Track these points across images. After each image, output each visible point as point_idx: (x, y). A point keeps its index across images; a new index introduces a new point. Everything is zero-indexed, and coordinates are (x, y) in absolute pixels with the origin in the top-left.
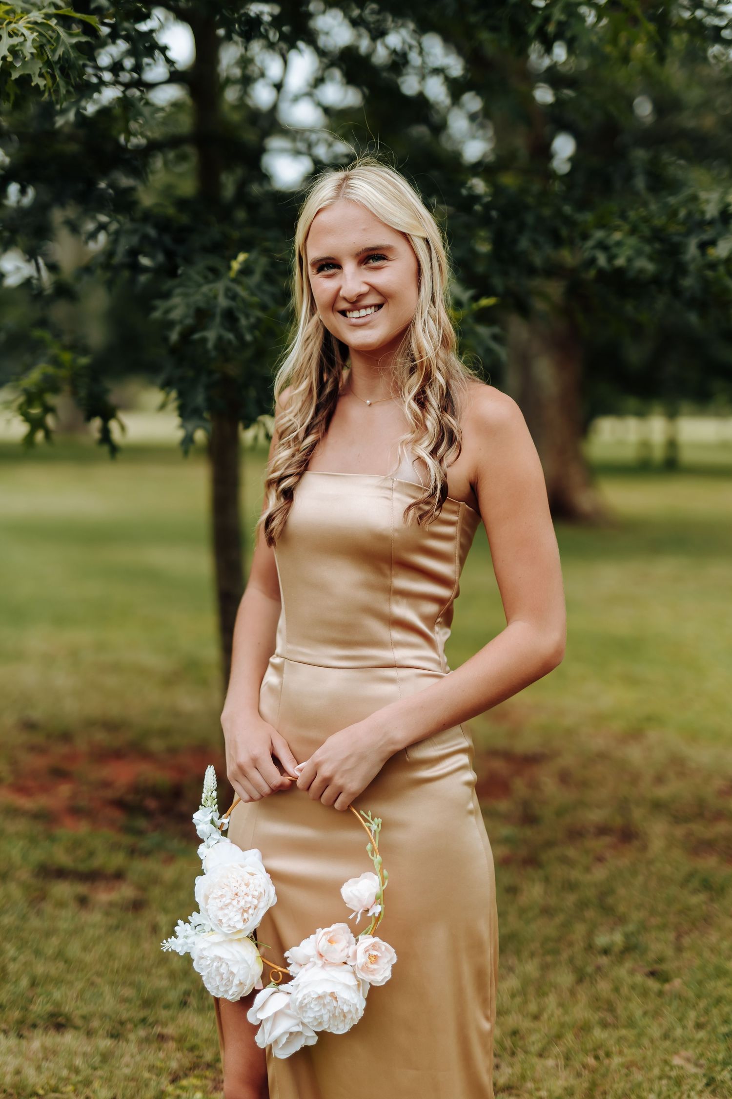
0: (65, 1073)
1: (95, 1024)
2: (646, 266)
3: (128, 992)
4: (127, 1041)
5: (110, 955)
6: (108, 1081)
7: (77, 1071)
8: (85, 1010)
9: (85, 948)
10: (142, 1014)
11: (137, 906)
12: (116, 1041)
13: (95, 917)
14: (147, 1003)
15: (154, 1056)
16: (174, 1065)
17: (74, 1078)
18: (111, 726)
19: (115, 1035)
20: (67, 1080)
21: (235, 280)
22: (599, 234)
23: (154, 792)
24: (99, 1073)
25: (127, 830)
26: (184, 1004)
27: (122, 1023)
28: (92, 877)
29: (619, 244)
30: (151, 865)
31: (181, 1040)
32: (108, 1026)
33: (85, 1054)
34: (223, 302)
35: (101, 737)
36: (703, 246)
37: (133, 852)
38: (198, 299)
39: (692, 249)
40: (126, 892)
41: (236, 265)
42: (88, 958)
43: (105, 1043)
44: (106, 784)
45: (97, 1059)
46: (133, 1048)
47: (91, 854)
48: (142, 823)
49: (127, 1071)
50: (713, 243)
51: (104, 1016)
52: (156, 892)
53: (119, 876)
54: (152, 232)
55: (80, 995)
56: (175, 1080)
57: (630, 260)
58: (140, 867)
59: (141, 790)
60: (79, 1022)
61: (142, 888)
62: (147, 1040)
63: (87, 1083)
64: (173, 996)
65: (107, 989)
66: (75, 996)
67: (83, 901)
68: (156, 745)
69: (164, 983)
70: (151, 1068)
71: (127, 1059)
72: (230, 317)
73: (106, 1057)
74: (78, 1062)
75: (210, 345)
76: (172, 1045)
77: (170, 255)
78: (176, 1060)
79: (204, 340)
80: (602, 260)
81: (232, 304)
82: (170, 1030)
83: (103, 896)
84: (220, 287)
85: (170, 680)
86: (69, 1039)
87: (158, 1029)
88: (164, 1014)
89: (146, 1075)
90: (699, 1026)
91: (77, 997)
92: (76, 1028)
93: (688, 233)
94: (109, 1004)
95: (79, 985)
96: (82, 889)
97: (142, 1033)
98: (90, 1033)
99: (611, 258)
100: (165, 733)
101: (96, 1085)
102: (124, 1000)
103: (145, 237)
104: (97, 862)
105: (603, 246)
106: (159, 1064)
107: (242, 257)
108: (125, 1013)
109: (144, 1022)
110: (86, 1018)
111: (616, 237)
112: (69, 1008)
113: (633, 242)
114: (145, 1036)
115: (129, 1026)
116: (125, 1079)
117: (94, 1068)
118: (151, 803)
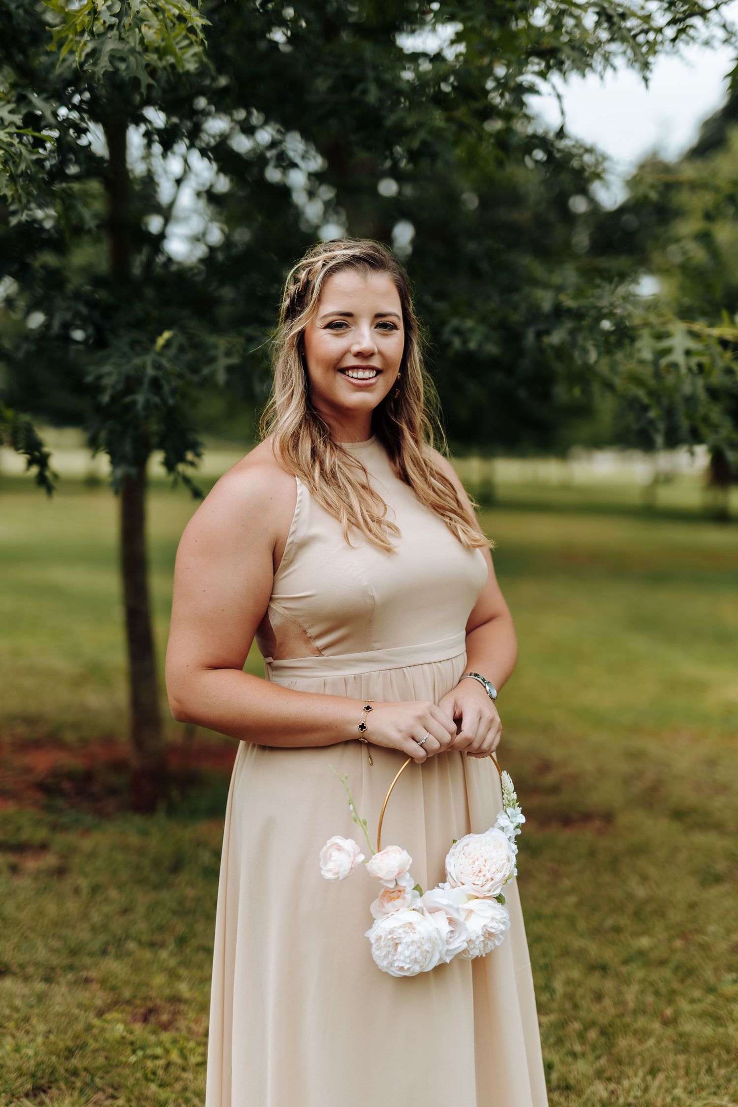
0: (7, 1012)
1: (30, 970)
2: (492, 349)
3: (55, 943)
4: (58, 983)
5: (41, 913)
6: (44, 1017)
7: (17, 1010)
8: (20, 958)
9: (19, 908)
10: (69, 961)
11: (60, 872)
12: (48, 985)
13: (24, 883)
14: (73, 952)
15: (83, 996)
16: (99, 1002)
17: (16, 1016)
18: (30, 720)
19: (48, 979)
20: (9, 1018)
21: (160, 354)
22: (455, 322)
23: (70, 776)
24: (36, 1011)
25: (48, 808)
26: (104, 952)
27: (53, 969)
28: (20, 848)
29: (472, 330)
30: (71, 838)
31: (103, 982)
32: (41, 971)
33: (23, 996)
34: (150, 372)
35: (21, 730)
36: (539, 335)
37: (55, 827)
38: (128, 368)
39: (530, 337)
40: (50, 860)
41: (161, 341)
42: (23, 915)
43: (40, 986)
44: (28, 770)
45: (33, 1000)
46: (64, 989)
47: (19, 829)
48: (60, 803)
49: (58, 1008)
50: (548, 332)
51: (36, 964)
52: (76, 860)
53: (43, 847)
54: (84, 310)
55: (17, 947)
56: (100, 1014)
57: (480, 346)
58: (60, 840)
59: (56, 774)
60: (15, 968)
61: (64, 856)
62: (76, 983)
63: (26, 1019)
64: (96, 945)
65: (39, 943)
66: (12, 947)
67: (14, 869)
68: (70, 737)
69: (85, 935)
70: (80, 1006)
71: (59, 999)
72: (156, 384)
73: (41, 998)
74: (18, 1002)
75: (140, 406)
76: (95, 986)
77: (98, 329)
78: (100, 998)
79: (134, 403)
80: (457, 343)
81: (160, 373)
82: (93, 974)
83: (31, 864)
84: (148, 359)
85: (79, 681)
86: (8, 984)
87: (84, 974)
88: (87, 961)
89: (76, 1011)
91: (14, 948)
92: (14, 974)
93: (528, 323)
94: (42, 954)
95: (15, 939)
96: (12, 858)
97: (70, 976)
98: (27, 979)
99: (465, 342)
100: (76, 726)
101: (34, 1021)
102: (54, 951)
103: (77, 314)
104: (26, 835)
105: (458, 332)
106: (86, 1002)
107: (167, 335)
108: (55, 961)
109: (71, 968)
110: (22, 966)
111: (469, 323)
112: (7, 957)
113: (482, 329)
114: (73, 980)
115: (59, 971)
116: (59, 1015)
117: (32, 1007)
118: (67, 785)
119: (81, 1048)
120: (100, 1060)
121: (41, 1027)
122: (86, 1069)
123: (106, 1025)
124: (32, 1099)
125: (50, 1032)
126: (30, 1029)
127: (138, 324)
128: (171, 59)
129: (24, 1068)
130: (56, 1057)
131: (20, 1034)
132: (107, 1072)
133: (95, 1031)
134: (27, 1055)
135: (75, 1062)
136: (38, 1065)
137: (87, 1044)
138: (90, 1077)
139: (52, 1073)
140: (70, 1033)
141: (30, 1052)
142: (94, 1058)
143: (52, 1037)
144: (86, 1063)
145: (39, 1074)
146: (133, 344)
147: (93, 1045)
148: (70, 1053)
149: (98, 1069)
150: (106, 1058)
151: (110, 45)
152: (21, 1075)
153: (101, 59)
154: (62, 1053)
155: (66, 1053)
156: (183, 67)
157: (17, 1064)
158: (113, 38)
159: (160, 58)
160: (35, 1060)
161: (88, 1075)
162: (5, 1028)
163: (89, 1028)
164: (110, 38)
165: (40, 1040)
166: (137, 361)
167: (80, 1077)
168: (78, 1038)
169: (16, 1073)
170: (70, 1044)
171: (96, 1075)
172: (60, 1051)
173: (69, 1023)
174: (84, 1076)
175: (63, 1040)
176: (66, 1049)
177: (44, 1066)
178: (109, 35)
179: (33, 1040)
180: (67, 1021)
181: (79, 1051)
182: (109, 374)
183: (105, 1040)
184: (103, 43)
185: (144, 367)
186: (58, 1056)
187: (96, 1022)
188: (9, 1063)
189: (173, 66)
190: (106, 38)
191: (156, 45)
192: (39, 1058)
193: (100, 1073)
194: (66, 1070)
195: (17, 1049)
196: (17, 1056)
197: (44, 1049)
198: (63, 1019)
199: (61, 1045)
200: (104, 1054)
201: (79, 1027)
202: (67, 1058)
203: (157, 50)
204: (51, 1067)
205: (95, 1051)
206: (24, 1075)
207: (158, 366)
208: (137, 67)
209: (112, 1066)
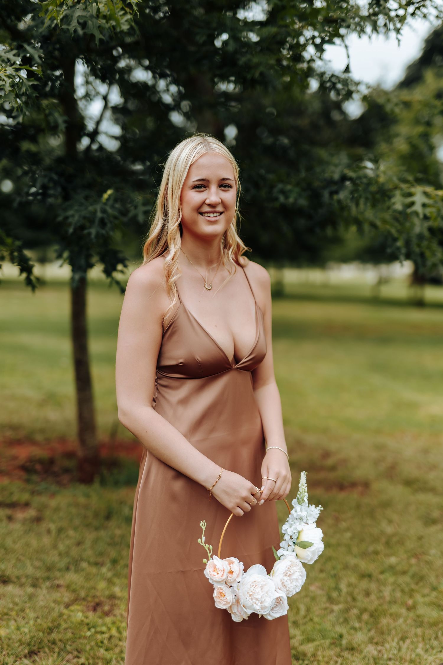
0: (11, 606)
1: (23, 580)
2: (303, 202)
3: (37, 564)
4: (41, 588)
5: (28, 545)
6: (34, 609)
7: (16, 604)
8: (16, 573)
9: (14, 542)
10: (46, 574)
11: (38, 520)
12: (35, 589)
13: (16, 527)
14: (49, 569)
15: (56, 595)
16: (66, 600)
17: (16, 608)
18: (14, 428)
19: (34, 585)
20: (12, 610)
21: (105, 204)
22: (280, 186)
23: (41, 461)
24: (28, 605)
25: (28, 481)
26: (68, 569)
27: (37, 579)
28: (13, 505)
29: (290, 191)
30: (43, 499)
31: (68, 587)
32: (30, 580)
33: (20, 596)
34: (99, 215)
35: (9, 434)
36: (332, 194)
37: (33, 493)
38: (85, 213)
39: (326, 194)
40: (32, 513)
41: (106, 196)
42: (17, 546)
43: (30, 590)
44: (15, 458)
45: (26, 598)
46: (45, 591)
47: (12, 494)
48: (35, 478)
49: (42, 603)
50: (337, 192)
51: (27, 577)
52: (48, 513)
53: (27, 505)
54: (55, 177)
55: (14, 566)
56: (67, 606)
57: (296, 200)
58: (37, 500)
59: (31, 460)
60: (14, 579)
61: (39, 510)
62: (52, 588)
63: (23, 610)
64: (62, 564)
65: (28, 563)
66: (12, 566)
67: (10, 518)
68: (39, 437)
69: (56, 558)
70: (55, 601)
71: (41, 597)
72: (102, 222)
73: (31, 597)
74: (17, 600)
75: (93, 236)
76: (63, 590)
77: (64, 189)
78: (67, 597)
79: (89, 234)
80: (282, 199)
81: (105, 216)
82: (61, 582)
83: (20, 515)
84: (98, 207)
85: (43, 403)
86: (10, 588)
87: (56, 582)
88: (58, 574)
89: (53, 605)
90: (321, 571)
91: (13, 567)
92: (14, 583)
93: (324, 188)
94: (30, 570)
95: (13, 561)
96: (8, 512)
97: (48, 584)
98: (22, 585)
99: (287, 197)
100: (42, 431)
101: (27, 611)
102: (37, 568)
103: (51, 180)
104: (15, 498)
105: (283, 192)
106: (59, 599)
107: (109, 192)
108: (38, 574)
109: (48, 578)
110: (18, 578)
111: (289, 187)
112: (8, 573)
113: (297, 190)
114: (50, 586)
115: (41, 581)
116: (42, 607)
117: (26, 602)
118: (38, 467)
119: (57, 627)
120: (69, 635)
121: (32, 615)
122: (60, 640)
123: (72, 614)
124: (29, 658)
125: (38, 617)
126: (26, 616)
127: (89, 186)
128: (114, 23)
129: (23, 640)
130: (42, 633)
131: (19, 619)
132: (73, 642)
133: (65, 617)
134: (24, 632)
135: (54, 636)
136: (32, 638)
137: (60, 625)
138: (63, 645)
139: (40, 643)
140: (50, 618)
141: (26, 630)
142: (65, 634)
143: (39, 621)
144: (60, 636)
145: (33, 643)
146: (87, 198)
147: (64, 625)
148: (51, 630)
149: (68, 640)
150: (73, 633)
151: (78, 13)
152: (21, 644)
153: (73, 21)
154: (46, 631)
155: (48, 631)
156: (120, 28)
157: (19, 637)
158: (80, 9)
159: (107, 22)
160: (29, 635)
161: (62, 644)
162: (10, 615)
163: (61, 615)
164: (78, 9)
165: (32, 622)
166: (91, 208)
167: (57, 645)
168: (54, 621)
169: (18, 643)
170: (50, 625)
171: (67, 644)
172: (44, 629)
173: (49, 612)
174: (59, 645)
175: (45, 622)
176: (48, 628)
177: (35, 639)
178: (77, 7)
179: (27, 623)
180: (47, 611)
181: (56, 629)
182: (73, 216)
183: (72, 622)
184: (74, 12)
185: (95, 212)
186: (44, 632)
187: (65, 611)
188: (14, 637)
189: (114, 27)
190: (76, 9)
191: (105, 14)
192: (32, 634)
193: (70, 643)
194: (49, 641)
195: (18, 628)
196: (19, 632)
197: (35, 628)
198: (45, 610)
199: (45, 626)
200: (70, 631)
201: (55, 614)
202: (49, 634)
203: (105, 17)
204: (40, 639)
205: (66, 629)
206: (23, 644)
207: (104, 211)
208: (93, 27)
209: (76, 638)
